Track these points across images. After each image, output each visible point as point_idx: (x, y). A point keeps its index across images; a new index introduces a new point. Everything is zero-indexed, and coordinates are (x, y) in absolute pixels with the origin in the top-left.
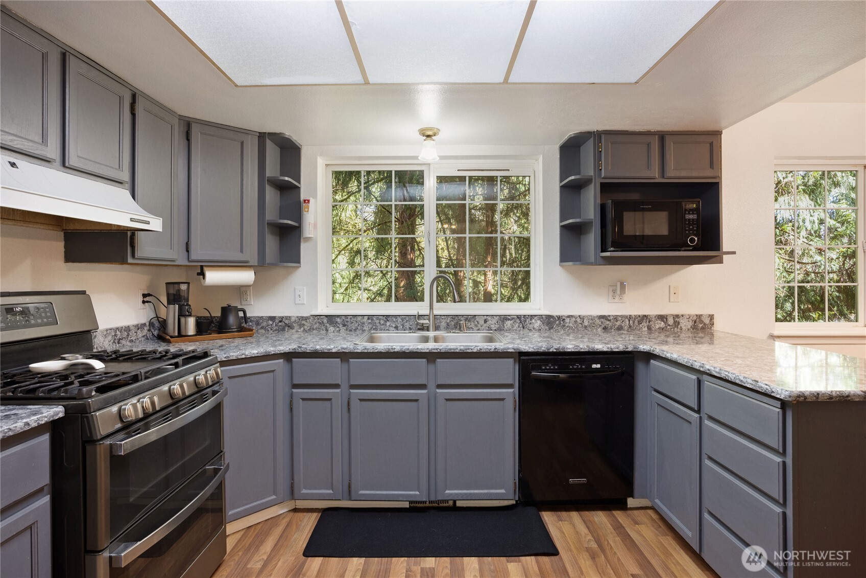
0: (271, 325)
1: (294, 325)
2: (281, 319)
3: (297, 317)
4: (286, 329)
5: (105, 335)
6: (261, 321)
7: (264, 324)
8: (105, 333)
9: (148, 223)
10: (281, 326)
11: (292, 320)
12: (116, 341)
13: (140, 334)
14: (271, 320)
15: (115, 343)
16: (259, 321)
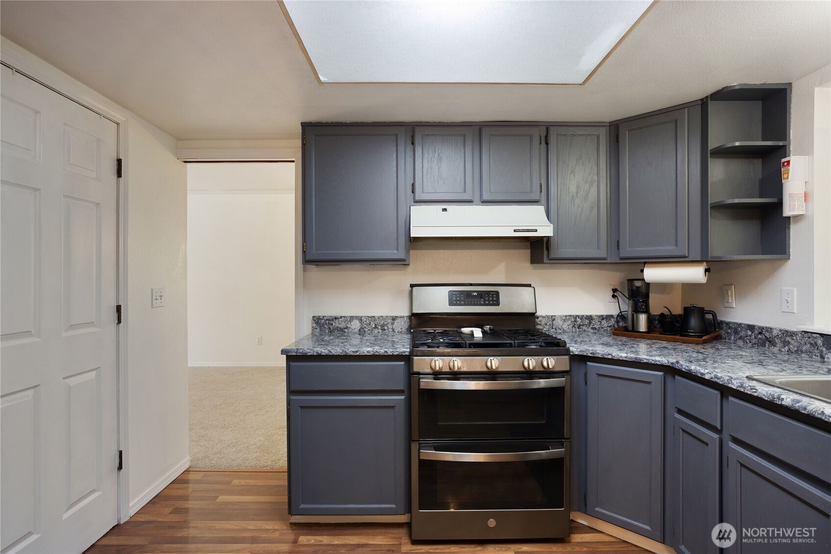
0: (750, 336)
1: (776, 340)
2: (762, 330)
3: (781, 330)
4: (767, 345)
5: (564, 320)
6: (740, 329)
7: (743, 334)
8: (564, 318)
9: (536, 231)
10: (760, 339)
11: (773, 334)
12: (576, 326)
13: (605, 323)
14: (750, 330)
15: (575, 328)
16: (737, 328)
